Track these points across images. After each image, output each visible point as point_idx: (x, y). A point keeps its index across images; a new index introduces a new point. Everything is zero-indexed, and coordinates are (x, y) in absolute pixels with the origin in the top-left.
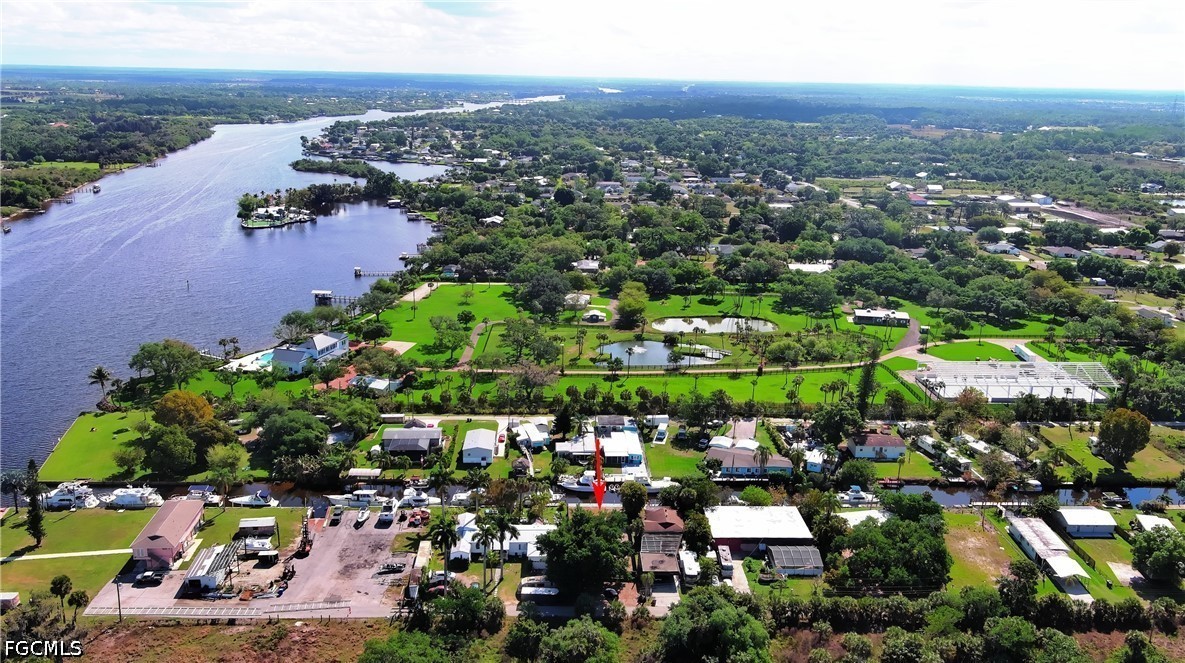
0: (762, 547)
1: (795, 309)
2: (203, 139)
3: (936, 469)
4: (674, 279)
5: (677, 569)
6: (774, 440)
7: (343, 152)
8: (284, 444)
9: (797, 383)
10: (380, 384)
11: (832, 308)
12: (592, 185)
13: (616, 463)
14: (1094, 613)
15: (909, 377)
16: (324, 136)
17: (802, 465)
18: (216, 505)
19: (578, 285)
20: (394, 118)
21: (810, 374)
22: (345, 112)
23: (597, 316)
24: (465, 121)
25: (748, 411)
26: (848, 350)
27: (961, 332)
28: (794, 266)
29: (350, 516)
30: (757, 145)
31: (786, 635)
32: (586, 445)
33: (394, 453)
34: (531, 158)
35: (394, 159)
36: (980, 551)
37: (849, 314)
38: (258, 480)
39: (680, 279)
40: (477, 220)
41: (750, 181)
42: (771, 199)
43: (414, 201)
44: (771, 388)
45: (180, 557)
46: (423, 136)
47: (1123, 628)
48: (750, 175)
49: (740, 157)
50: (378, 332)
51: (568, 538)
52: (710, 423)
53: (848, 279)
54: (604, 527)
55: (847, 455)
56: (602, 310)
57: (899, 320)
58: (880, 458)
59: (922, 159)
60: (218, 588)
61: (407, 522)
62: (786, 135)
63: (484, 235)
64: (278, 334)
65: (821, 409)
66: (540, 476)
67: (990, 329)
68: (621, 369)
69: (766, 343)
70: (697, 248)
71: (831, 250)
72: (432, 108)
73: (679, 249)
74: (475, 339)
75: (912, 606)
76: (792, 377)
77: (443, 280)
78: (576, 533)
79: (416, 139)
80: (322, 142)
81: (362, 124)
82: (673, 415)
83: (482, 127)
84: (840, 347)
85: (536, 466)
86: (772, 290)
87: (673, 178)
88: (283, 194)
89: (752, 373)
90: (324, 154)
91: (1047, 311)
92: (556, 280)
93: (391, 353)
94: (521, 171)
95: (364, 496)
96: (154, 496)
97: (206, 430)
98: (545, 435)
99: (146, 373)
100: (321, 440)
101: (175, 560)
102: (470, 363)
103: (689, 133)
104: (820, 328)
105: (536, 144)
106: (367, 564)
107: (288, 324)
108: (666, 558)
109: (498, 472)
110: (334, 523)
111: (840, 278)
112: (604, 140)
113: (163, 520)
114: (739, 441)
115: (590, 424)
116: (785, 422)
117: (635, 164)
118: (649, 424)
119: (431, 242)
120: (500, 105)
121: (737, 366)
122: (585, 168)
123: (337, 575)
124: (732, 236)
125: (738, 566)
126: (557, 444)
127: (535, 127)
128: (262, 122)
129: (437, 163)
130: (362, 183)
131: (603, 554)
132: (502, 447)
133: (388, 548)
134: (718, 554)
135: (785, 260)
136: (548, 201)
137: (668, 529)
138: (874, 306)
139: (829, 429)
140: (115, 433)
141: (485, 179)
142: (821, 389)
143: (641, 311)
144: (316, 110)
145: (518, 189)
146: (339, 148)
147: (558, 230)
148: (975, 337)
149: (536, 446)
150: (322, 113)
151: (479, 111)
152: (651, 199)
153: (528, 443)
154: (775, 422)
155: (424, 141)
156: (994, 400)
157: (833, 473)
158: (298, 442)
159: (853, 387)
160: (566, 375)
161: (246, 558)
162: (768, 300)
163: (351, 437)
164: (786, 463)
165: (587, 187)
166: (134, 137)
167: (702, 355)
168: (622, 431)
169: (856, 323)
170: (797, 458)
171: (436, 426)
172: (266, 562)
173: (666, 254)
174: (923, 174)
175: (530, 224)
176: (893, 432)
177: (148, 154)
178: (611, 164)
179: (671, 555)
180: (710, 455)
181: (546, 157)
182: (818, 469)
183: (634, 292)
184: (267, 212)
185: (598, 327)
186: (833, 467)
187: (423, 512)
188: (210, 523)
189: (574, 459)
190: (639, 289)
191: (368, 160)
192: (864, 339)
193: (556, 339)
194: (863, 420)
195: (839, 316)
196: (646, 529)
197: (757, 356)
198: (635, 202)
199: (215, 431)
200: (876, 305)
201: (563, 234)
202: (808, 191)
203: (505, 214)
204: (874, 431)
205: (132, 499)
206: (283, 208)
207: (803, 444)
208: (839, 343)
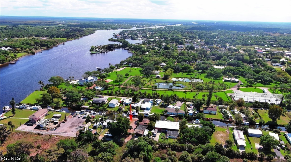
1: (210, 77)
4: (181, 68)
10: (99, 88)
11: (220, 77)
13: (143, 109)
15: (230, 95)
16: (119, 33)
19: (157, 69)
22: (126, 28)
25: (183, 100)
43: (131, 48)
44: (192, 95)
45: (39, 121)
50: (104, 77)
52: (171, 102)
56: (160, 75)
57: (236, 81)
60: (43, 127)
63: (142, 56)
64: (83, 76)
66: (124, 111)
69: (197, 84)
74: (127, 80)
82: (163, 100)
85: (124, 108)
89: (190, 91)
90: (117, 37)
93: (107, 82)
95: (83, 112)
96: (40, 108)
98: (130, 102)
108: (141, 131)
110: (74, 117)
113: (37, 112)
114: (175, 107)
115: (142, 100)
118: (156, 101)
126: (132, 104)
128: (107, 30)
130: (121, 44)
132: (119, 104)
133: (82, 123)
137: (145, 125)
143: (170, 75)
144: (121, 27)
145: (156, 46)
146: (121, 36)
153: (125, 104)
154: (188, 103)
161: (52, 122)
167: (180, 87)
168: (148, 102)
171: (107, 98)
172: (56, 123)
173: (182, 62)
175: (154, 54)
183: (170, 71)
184: (96, 50)
187: (93, 116)
193: (144, 81)
196: (140, 124)
205: (36, 108)
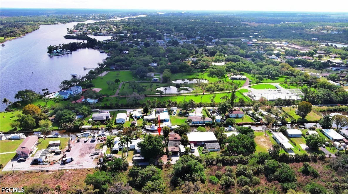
0: (203, 143)
1: (214, 76)
2: (36, 29)
3: (253, 120)
4: (179, 68)
5: (179, 151)
6: (207, 113)
7: (80, 32)
8: (62, 119)
9: (214, 97)
10: (91, 101)
11: (224, 75)
12: (155, 41)
13: (162, 121)
14: (295, 158)
15: (246, 94)
16: (74, 28)
17: (215, 120)
18: (42, 138)
19: (151, 71)
20: (95, 22)
21: (218, 95)
22: (80, 21)
23: (156, 80)
24: (117, 23)
25: (200, 105)
26: (229, 87)
27: (261, 81)
28: (214, 64)
29: (83, 139)
30: (204, 29)
31: (209, 167)
32: (153, 116)
33: (95, 121)
34: (137, 34)
35: (96, 34)
36: (264, 142)
37: (229, 77)
38: (55, 130)
39: (181, 68)
40: (121, 52)
41: (202, 39)
42: (208, 44)
43: (101, 47)
44: (206, 99)
45: (32, 153)
46: (105, 27)
47: (302, 161)
48: (202, 38)
49: (199, 32)
50: (91, 86)
51: (147, 143)
52: (189, 109)
53: (229, 67)
54: (157, 139)
55: (228, 117)
56: (158, 78)
57: (243, 78)
58: (237, 117)
59: (251, 32)
60: (43, 162)
61: (100, 141)
62: (212, 26)
63: (123, 57)
64: (60, 87)
65: (220, 104)
66: (139, 126)
67: (269, 80)
68: (163, 95)
69: (205, 86)
70: (186, 59)
71: (224, 59)
72: (107, 19)
73: (180, 59)
74: (120, 87)
75: (245, 158)
76: (212, 95)
77: (110, 70)
78: (149, 142)
79: (102, 28)
80: (73, 30)
81: (86, 24)
82: (178, 107)
83: (122, 25)
84: (226, 86)
85: (138, 123)
86: (207, 71)
87: (179, 39)
88: (62, 46)
89: (201, 94)
90: (74, 33)
91: (285, 75)
92: (144, 69)
93: (95, 92)
94: (134, 37)
95: (87, 133)
96: (23, 136)
97: (38, 116)
98: (141, 114)
99: (20, 100)
100: (74, 118)
101: (30, 154)
102: (118, 94)
103: (184, 25)
104: (221, 81)
105: (138, 29)
106: (88, 153)
107: (63, 84)
108: (175, 148)
109: (127, 125)
110: (78, 141)
111: (227, 67)
112: (159, 28)
113: (26, 142)
114: (197, 114)
115: (154, 110)
116: (211, 108)
117: (168, 35)
118: (171, 110)
119: (107, 59)
120: (128, 18)
121: (197, 93)
122: (153, 36)
123: (79, 156)
124: (196, 55)
125: (196, 149)
126: (144, 117)
127: (138, 24)
128: (55, 24)
129: (109, 35)
130: (86, 42)
131: (157, 147)
132: (128, 118)
133: (94, 148)
134: (190, 146)
135: (211, 62)
136: (142, 46)
137: (176, 139)
138: (236, 75)
139: (223, 110)
140: (11, 118)
141: (123, 40)
142: (221, 98)
143: (169, 78)
144: (71, 20)
145: (133, 43)
146: (79, 31)
147: (145, 55)
148: (265, 82)
149: (138, 117)
150: (73, 21)
151: (121, 20)
152: (172, 45)
153: (136, 117)
154: (207, 108)
155: (104, 29)
156: (270, 100)
157: (224, 122)
158: (67, 118)
159: (230, 98)
160: (147, 97)
161: (52, 152)
162: (206, 74)
163: (83, 116)
164: (210, 120)
165: (154, 42)
166: (15, 29)
167: (187, 90)
168: (163, 112)
169: (231, 80)
170: (213, 118)
171: (108, 112)
172: (58, 153)
173: (176, 61)
174: (251, 37)
175: (136, 53)
176: (241, 110)
177: (19, 34)
178: (160, 35)
179: (177, 147)
180: (189, 118)
181: (141, 33)
182: (219, 121)
183: (167, 72)
184: (56, 51)
185: (157, 83)
186: (224, 120)
187: (104, 137)
188: (40, 143)
189: (149, 121)
190: (168, 71)
191: (88, 35)
192: (233, 84)
193: (144, 86)
194: (232, 107)
195: (226, 77)
196: (170, 140)
197: (203, 90)
198: (168, 46)
199: (41, 116)
200: (237, 74)
201: (146, 56)
202: (218, 42)
203: (129, 50)
204: (235, 110)
205: (17, 137)
206: (61, 50)
207: (215, 114)
208: (226, 85)
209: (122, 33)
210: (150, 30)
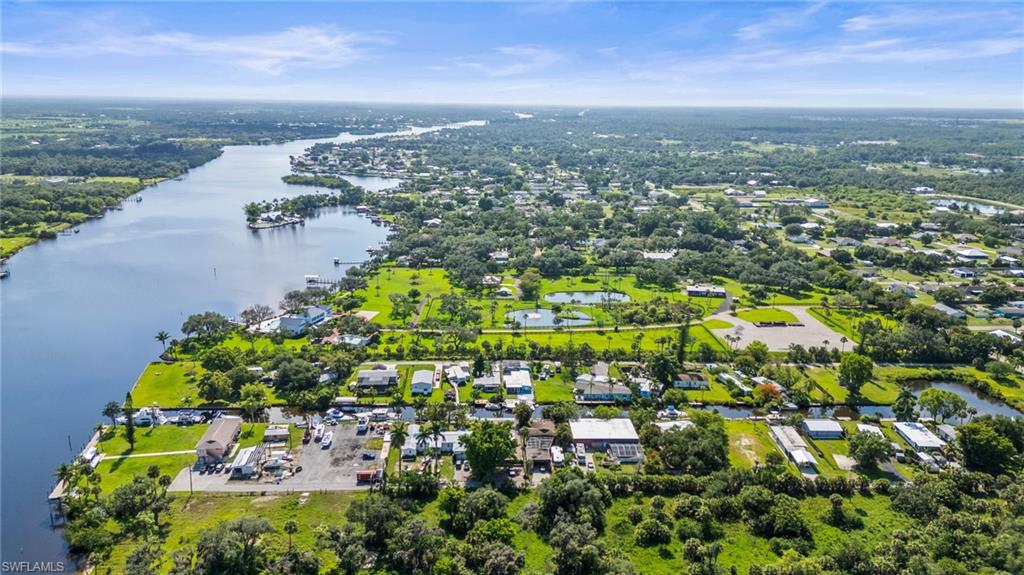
0: (605, 444)
2: (215, 158)
4: (561, 265)
5: (549, 458)
7: (322, 168)
9: (640, 338)
10: (356, 341)
11: (674, 285)
14: (815, 485)
15: (720, 333)
17: (638, 392)
20: (359, 140)
23: (506, 292)
24: (412, 142)
25: (605, 357)
27: (762, 301)
28: (647, 254)
32: (494, 380)
33: (365, 387)
34: (462, 173)
35: (361, 174)
36: (749, 447)
37: (684, 289)
38: (275, 405)
39: (566, 265)
40: (422, 221)
41: (623, 189)
42: (637, 203)
43: (377, 207)
44: (623, 341)
46: (381, 155)
47: (830, 493)
50: (352, 305)
53: (684, 264)
56: (509, 288)
57: (718, 293)
59: (753, 170)
60: (253, 473)
61: (375, 431)
62: (654, 152)
64: (282, 306)
65: (653, 355)
67: (781, 298)
68: (520, 329)
69: (622, 310)
70: (580, 242)
71: (676, 242)
72: (389, 131)
73: (566, 242)
74: (420, 309)
77: (398, 266)
79: (376, 157)
80: (306, 160)
81: (335, 146)
83: (425, 148)
86: (630, 272)
87: (567, 187)
88: (279, 202)
89: (611, 331)
91: (825, 285)
92: (478, 266)
93: (362, 320)
94: (455, 183)
97: (239, 373)
98: (467, 374)
100: (316, 378)
101: (224, 456)
102: (417, 326)
103: (581, 151)
104: (660, 299)
105: (466, 161)
106: (349, 457)
107: (289, 299)
111: (679, 264)
112: (517, 158)
113: (215, 431)
114: (597, 377)
115: (497, 366)
116: (630, 364)
117: (539, 176)
119: (389, 238)
121: (600, 326)
122: (502, 180)
123: (329, 465)
124: (605, 233)
125: (589, 456)
127: (466, 148)
128: (259, 144)
129: (393, 177)
130: (338, 193)
132: (438, 382)
135: (641, 250)
136: (474, 206)
137: (545, 434)
138: (700, 283)
141: (428, 190)
142: (655, 342)
143: (537, 287)
145: (452, 198)
146: (319, 165)
147: (480, 230)
148: (771, 304)
149: (461, 381)
150: (305, 136)
151: (424, 133)
153: (455, 379)
154: (623, 364)
155: (382, 159)
157: (658, 397)
158: (301, 380)
160: (483, 333)
162: (628, 279)
163: (337, 376)
164: (627, 391)
166: (163, 157)
168: (519, 370)
169: (687, 296)
171: (393, 368)
173: (556, 247)
174: (752, 182)
175: (461, 225)
177: (175, 171)
178: (521, 177)
181: (474, 172)
182: (648, 395)
183: (532, 274)
184: (268, 216)
185: (507, 299)
186: (658, 394)
189: (486, 390)
190: (535, 273)
191: (341, 174)
192: (691, 306)
193: (477, 308)
195: (676, 290)
198: (538, 206)
199: (245, 374)
201: (484, 233)
202: (665, 196)
203: (442, 217)
206: (280, 213)
209: (427, 171)
210: (495, 164)
